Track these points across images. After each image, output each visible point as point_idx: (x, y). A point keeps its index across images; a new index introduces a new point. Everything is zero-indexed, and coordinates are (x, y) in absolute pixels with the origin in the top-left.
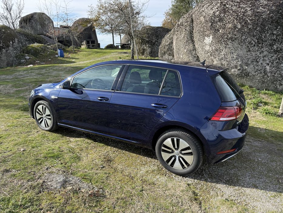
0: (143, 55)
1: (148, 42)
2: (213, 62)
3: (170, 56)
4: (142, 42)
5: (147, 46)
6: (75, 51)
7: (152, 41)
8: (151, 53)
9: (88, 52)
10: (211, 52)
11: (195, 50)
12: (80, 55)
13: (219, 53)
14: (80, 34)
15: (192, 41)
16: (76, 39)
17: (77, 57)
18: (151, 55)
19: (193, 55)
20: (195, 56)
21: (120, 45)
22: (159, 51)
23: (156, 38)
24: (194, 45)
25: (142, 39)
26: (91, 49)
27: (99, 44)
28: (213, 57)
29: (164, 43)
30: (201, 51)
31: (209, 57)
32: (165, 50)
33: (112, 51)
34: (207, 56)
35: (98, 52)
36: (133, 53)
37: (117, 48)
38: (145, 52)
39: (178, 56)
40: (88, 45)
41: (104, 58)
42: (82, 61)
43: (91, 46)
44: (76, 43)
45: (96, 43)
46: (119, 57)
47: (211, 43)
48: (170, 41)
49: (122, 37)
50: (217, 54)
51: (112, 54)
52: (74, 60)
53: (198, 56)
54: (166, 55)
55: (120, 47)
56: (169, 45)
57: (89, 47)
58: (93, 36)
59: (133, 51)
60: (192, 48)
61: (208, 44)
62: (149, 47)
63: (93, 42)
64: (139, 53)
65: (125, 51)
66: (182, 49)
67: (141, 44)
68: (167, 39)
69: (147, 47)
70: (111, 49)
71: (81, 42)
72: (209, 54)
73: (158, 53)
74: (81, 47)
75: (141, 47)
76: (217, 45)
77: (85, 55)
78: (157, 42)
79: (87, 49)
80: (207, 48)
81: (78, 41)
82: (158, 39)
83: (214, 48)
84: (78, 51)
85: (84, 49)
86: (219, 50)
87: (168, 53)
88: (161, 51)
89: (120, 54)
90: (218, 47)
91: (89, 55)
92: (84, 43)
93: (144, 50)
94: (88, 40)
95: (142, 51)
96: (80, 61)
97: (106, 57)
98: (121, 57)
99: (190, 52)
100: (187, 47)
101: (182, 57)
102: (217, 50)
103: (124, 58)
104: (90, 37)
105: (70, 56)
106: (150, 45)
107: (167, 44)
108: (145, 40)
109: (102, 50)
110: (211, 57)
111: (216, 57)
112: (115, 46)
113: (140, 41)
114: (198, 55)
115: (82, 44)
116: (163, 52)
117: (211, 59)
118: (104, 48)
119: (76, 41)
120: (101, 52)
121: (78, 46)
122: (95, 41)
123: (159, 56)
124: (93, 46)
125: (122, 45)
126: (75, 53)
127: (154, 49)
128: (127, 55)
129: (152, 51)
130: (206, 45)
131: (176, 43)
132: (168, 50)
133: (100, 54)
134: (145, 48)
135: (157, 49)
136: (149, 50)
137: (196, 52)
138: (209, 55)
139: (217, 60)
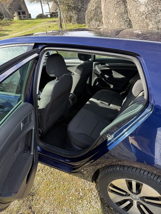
0: (71, 22)
1: (74, 8)
2: (149, 26)
3: (97, 21)
4: (69, 9)
5: (74, 12)
6: (8, 23)
7: (78, 7)
8: (78, 19)
9: (20, 23)
10: (147, 13)
11: (127, 13)
12: (13, 27)
13: (156, 14)
14: (10, 5)
15: (124, 2)
16: (8, 11)
17: (10, 29)
18: (78, 22)
19: (125, 19)
20: (127, 20)
21: (49, 14)
22: (86, 17)
23: (82, 4)
24: (126, 7)
25: (68, 6)
26: (23, 20)
27: (30, 15)
28: (148, 20)
29: (90, 8)
30: (134, 13)
31: (143, 20)
32: (92, 15)
33: (43, 20)
34: (141, 18)
35: (29, 23)
36: (61, 21)
37: (46, 17)
38: (73, 19)
39: (107, 21)
40: (20, 16)
41: (35, 28)
42: (14, 33)
43: (22, 17)
44: (9, 15)
45: (26, 13)
46: (48, 26)
47: (147, 2)
48: (96, 5)
49: (50, 6)
50: (154, 16)
51: (42, 23)
52: (7, 33)
53: (130, 20)
54: (93, 21)
55: (49, 16)
56: (95, 9)
57: (20, 18)
58: (23, 7)
59: (61, 19)
60: (123, 11)
61: (143, 3)
62: (76, 14)
63: (24, 13)
64: (66, 21)
65: (54, 19)
66: (112, 13)
67: (68, 11)
68: (93, 3)
69: (73, 14)
70: (41, 18)
71: (13, 14)
72: (144, 16)
73: (85, 19)
74: (13, 19)
75: (68, 14)
76: (155, 4)
77: (18, 27)
78: (83, 7)
79: (19, 20)
80: (142, 9)
81: (10, 13)
82: (83, 5)
83: (150, 9)
84: (11, 23)
85: (17, 21)
86: (156, 10)
87: (95, 18)
88: (87, 17)
89: (49, 23)
90: (155, 7)
91: (21, 26)
92: (16, 14)
93: (71, 17)
94: (19, 11)
95: (69, 18)
96: (12, 33)
97: (37, 27)
98: (50, 26)
99: (121, 15)
100: (118, 10)
101: (111, 21)
102: (153, 11)
103: (53, 26)
104: (20, 9)
105: (3, 29)
106: (77, 11)
107: (93, 9)
108: (71, 6)
109: (33, 20)
110: (146, 21)
111: (152, 19)
112: (44, 15)
113: (67, 8)
114: (131, 18)
115: (14, 15)
116: (89, 18)
117: (146, 22)
118: (35, 18)
119: (8, 13)
120: (32, 23)
121: (11, 18)
122: (26, 12)
123: (86, 22)
124: (24, 17)
125: (51, 13)
126: (8, 25)
127: (81, 15)
128: (56, 23)
129: (78, 17)
130: (141, 4)
131: (105, 5)
132: (94, 15)
133: (32, 24)
134: (72, 15)
135: (84, 15)
136: (75, 17)
137: (127, 15)
138: (143, 18)
139: (153, 23)
